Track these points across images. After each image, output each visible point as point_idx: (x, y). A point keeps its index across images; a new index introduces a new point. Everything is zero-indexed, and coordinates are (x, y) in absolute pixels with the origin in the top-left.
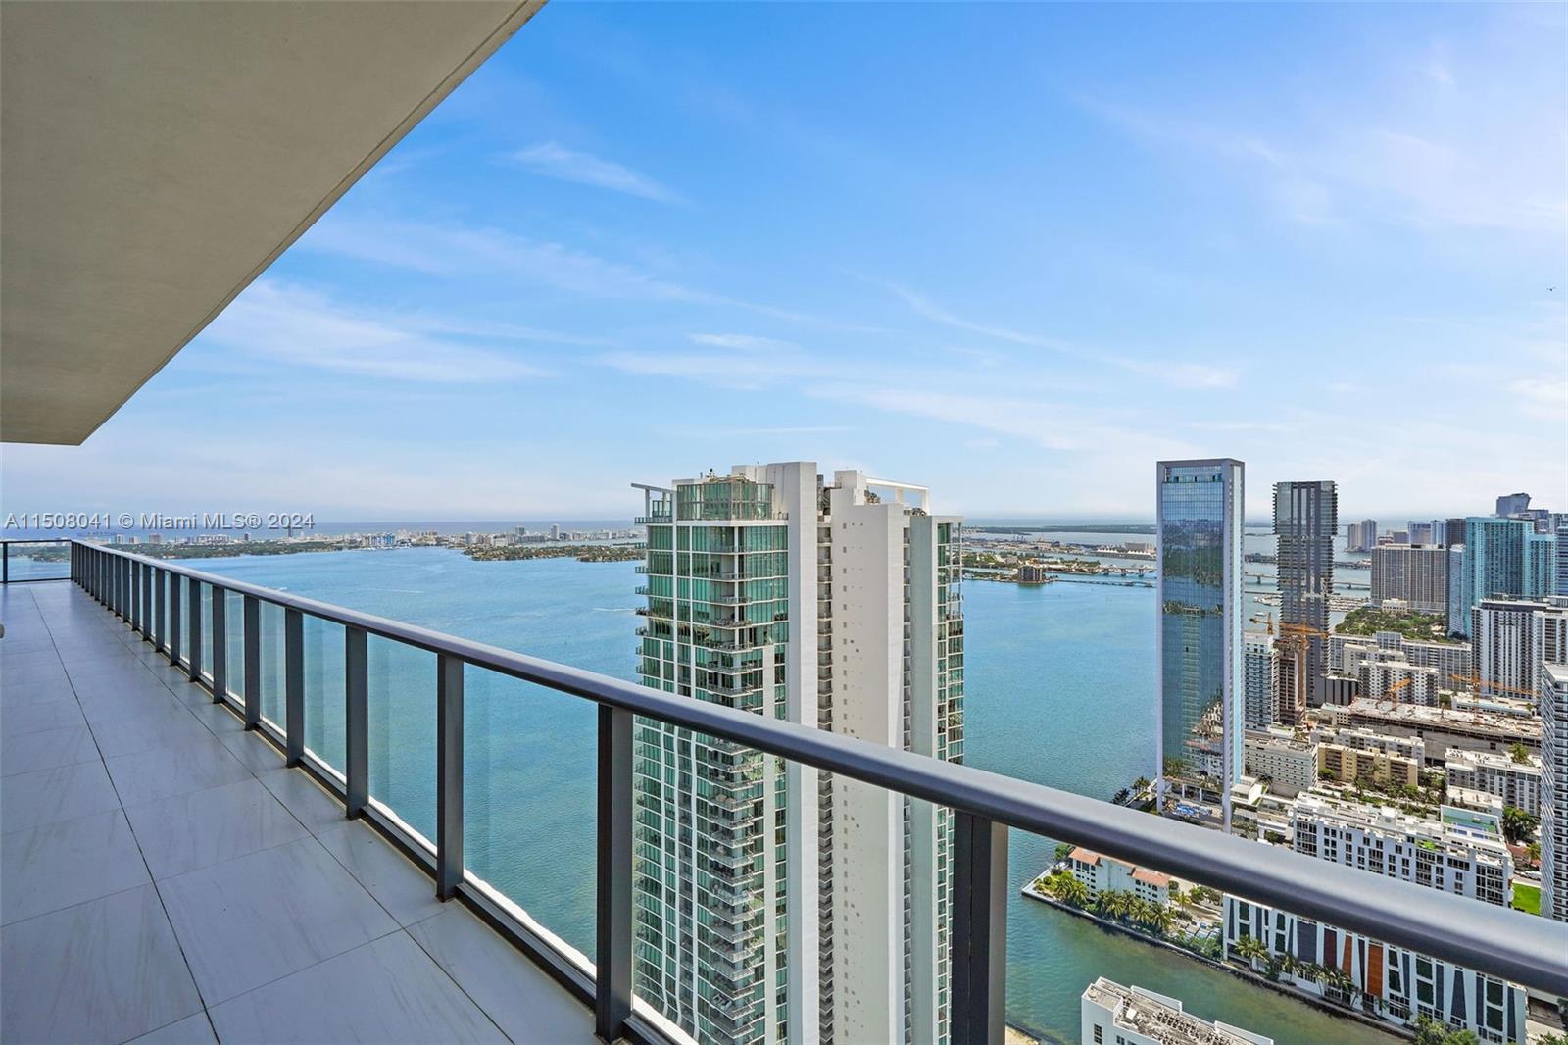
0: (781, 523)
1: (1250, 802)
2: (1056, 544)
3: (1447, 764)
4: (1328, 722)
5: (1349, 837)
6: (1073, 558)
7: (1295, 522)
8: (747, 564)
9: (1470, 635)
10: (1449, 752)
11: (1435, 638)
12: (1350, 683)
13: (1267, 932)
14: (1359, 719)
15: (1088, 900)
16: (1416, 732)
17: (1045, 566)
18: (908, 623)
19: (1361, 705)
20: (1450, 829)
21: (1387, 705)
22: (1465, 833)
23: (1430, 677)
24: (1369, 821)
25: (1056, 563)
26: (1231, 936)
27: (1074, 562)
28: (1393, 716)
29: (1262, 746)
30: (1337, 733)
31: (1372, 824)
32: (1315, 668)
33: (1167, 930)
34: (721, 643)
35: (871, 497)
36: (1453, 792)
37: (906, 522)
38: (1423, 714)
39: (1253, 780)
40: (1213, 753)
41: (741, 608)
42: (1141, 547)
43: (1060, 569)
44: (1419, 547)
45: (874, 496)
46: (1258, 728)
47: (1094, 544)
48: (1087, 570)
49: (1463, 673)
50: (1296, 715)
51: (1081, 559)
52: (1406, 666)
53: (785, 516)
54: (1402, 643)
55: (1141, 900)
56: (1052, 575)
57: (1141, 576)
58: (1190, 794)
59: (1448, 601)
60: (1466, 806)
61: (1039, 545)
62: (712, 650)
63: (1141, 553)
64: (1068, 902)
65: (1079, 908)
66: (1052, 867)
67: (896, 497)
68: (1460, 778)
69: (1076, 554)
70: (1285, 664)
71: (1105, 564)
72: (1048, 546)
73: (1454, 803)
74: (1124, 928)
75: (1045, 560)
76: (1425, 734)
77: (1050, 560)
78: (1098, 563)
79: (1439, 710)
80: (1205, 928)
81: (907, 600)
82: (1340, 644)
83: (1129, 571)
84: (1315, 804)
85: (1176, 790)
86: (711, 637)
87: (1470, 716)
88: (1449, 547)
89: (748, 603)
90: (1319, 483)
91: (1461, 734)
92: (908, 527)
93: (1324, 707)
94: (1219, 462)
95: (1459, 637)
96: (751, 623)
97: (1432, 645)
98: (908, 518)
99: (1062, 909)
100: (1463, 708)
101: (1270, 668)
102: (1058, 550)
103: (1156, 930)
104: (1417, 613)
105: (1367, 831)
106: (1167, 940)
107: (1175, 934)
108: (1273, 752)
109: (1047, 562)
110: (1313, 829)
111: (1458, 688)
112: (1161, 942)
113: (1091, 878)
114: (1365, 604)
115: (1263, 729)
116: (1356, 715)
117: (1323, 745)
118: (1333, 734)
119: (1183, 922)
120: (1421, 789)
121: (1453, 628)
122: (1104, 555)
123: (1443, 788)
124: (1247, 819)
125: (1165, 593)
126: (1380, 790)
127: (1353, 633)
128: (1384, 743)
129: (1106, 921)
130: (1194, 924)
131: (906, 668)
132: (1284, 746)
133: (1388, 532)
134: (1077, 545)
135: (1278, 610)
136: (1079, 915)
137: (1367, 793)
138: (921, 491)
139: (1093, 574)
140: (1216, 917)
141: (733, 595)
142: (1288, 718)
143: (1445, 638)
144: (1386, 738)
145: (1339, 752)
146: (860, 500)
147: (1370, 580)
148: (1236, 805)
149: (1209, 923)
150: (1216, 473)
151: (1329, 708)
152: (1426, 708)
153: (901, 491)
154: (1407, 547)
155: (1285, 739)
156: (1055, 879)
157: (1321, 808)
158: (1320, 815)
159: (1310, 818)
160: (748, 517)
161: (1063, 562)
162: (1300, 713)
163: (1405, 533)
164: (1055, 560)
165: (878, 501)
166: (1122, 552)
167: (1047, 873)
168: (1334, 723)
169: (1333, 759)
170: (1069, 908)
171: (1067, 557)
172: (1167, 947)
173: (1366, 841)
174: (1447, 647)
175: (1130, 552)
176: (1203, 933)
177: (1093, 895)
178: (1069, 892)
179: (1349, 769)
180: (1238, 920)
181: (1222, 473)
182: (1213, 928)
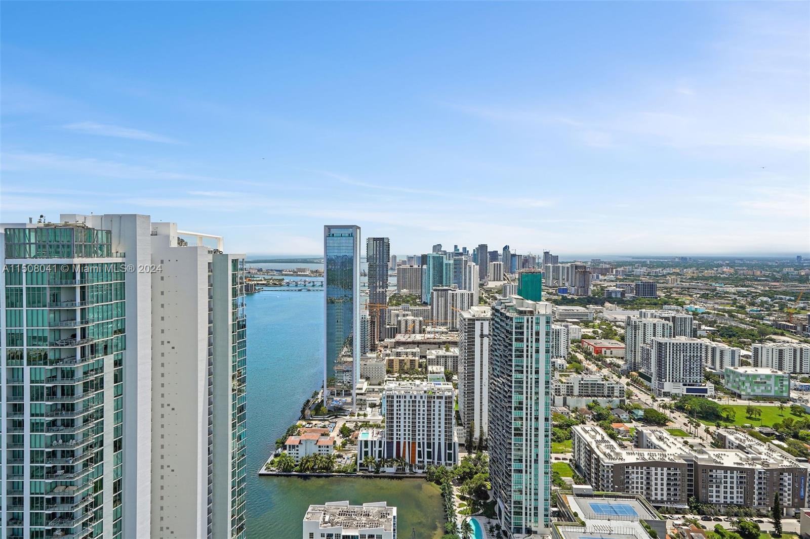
0: (120, 260)
1: (363, 391)
2: (260, 270)
3: (428, 357)
4: (386, 347)
5: (405, 397)
6: (270, 277)
7: (375, 256)
8: (89, 294)
9: (429, 302)
10: (428, 351)
11: (418, 305)
12: (394, 328)
13: (375, 451)
14: (399, 344)
15: (295, 465)
16: (416, 345)
17: (255, 282)
18: (211, 325)
19: (400, 337)
20: (436, 384)
21: (407, 336)
22: (440, 384)
23: (420, 321)
24: (412, 388)
25: (261, 280)
26: (361, 459)
27: (271, 279)
28: (409, 340)
29: (365, 363)
30: (392, 351)
31: (413, 389)
32: (383, 323)
33: (333, 467)
34: (62, 360)
35: (181, 242)
36: (430, 368)
37: (210, 258)
38: (418, 337)
39: (364, 380)
40: (348, 371)
41: (83, 330)
42: (304, 270)
43: (264, 284)
44: (412, 266)
45: (183, 241)
46: (363, 355)
47: (281, 269)
48: (278, 284)
49: (429, 319)
50: (376, 346)
51: (274, 277)
52: (413, 318)
53: (123, 255)
54: (410, 308)
55: (321, 455)
56: (259, 287)
57: (305, 286)
58: (339, 394)
59: (422, 289)
60: (434, 373)
61: (251, 271)
62: (51, 367)
63: (304, 273)
64: (284, 470)
65: (290, 471)
66: (274, 453)
67: (198, 242)
68: (431, 362)
69: (272, 275)
70: (373, 323)
71: (287, 279)
72: (256, 271)
73: (431, 373)
74: (313, 474)
75: (255, 279)
76: (420, 346)
77: (258, 279)
78: (283, 279)
79: (423, 335)
80: (349, 459)
81: (210, 310)
82: (390, 311)
83: (299, 283)
84: (392, 385)
85: (332, 394)
86: (51, 356)
87: (432, 336)
88: (422, 266)
89: (90, 325)
90: (383, 238)
91: (430, 343)
92: (211, 262)
93: (385, 340)
94: (351, 227)
95: (425, 304)
96: (92, 340)
97: (418, 308)
98: (211, 256)
99: (281, 475)
100: (429, 333)
101: (368, 326)
102: (261, 273)
103: (328, 469)
104: (411, 295)
105: (411, 393)
106: (333, 472)
107: (337, 467)
108: (370, 365)
109: (256, 280)
110: (393, 397)
111: (427, 325)
112: (331, 474)
113: (296, 452)
114: (395, 292)
115: (365, 355)
116: (398, 342)
117: (387, 358)
118: (390, 352)
119: (339, 460)
120: (420, 369)
121: (423, 300)
122: (286, 275)
123: (426, 368)
124: (361, 400)
125: (328, 294)
126: (407, 373)
127: (392, 305)
128: (407, 352)
129: (304, 474)
130: (344, 459)
131: (210, 354)
132: (374, 362)
133: (400, 260)
134: (272, 270)
135: (368, 298)
136: (290, 476)
137: (403, 376)
138: (216, 238)
139: (281, 285)
140: (353, 451)
141: (75, 319)
142: (373, 349)
143: (421, 304)
144: (408, 350)
145: (393, 360)
146: (174, 244)
147: (396, 281)
148: (358, 394)
149: (350, 455)
150: (350, 232)
151: (387, 341)
152: (419, 334)
153: (201, 238)
154: (408, 266)
155: (374, 358)
156: (277, 460)
157: (395, 387)
158: (395, 390)
159: (391, 392)
160: (88, 255)
161: (265, 280)
162: (377, 345)
163: (406, 261)
164: (260, 279)
165: (186, 244)
166: (295, 273)
167: (272, 458)
168: (389, 347)
169: (391, 363)
170: (285, 473)
171: (267, 277)
172: (332, 476)
173: (411, 397)
174: (423, 308)
175: (299, 273)
176: (348, 462)
177: (297, 461)
178: (285, 464)
179: (396, 367)
180: (364, 449)
181: (352, 231)
182: (352, 457)
